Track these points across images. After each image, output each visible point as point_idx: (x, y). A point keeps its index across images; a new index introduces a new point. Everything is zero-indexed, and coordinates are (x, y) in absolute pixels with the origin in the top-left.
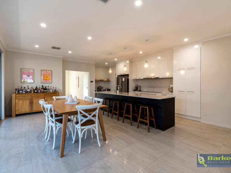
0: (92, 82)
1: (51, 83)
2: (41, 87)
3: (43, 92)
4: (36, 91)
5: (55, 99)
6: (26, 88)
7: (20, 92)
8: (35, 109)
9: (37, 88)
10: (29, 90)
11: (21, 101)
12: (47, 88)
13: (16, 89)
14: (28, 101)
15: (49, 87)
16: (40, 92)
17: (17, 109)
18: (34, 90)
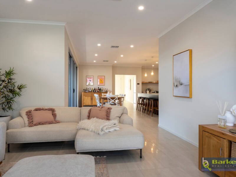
0: (138, 84)
1: (104, 85)
2: (98, 88)
3: (99, 92)
4: (94, 91)
5: (103, 95)
6: (89, 88)
7: (86, 91)
8: (94, 104)
9: (95, 89)
10: (90, 90)
11: (86, 97)
12: (101, 89)
13: (84, 90)
14: (90, 98)
15: (103, 88)
16: (97, 92)
17: (84, 102)
18: (93, 90)
